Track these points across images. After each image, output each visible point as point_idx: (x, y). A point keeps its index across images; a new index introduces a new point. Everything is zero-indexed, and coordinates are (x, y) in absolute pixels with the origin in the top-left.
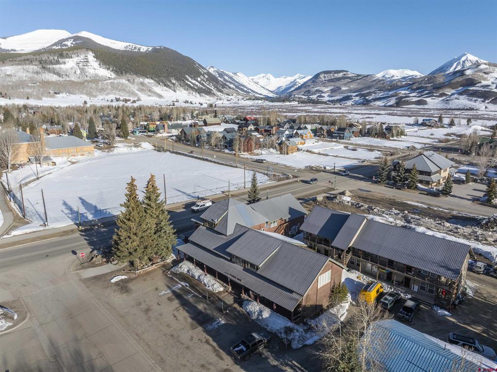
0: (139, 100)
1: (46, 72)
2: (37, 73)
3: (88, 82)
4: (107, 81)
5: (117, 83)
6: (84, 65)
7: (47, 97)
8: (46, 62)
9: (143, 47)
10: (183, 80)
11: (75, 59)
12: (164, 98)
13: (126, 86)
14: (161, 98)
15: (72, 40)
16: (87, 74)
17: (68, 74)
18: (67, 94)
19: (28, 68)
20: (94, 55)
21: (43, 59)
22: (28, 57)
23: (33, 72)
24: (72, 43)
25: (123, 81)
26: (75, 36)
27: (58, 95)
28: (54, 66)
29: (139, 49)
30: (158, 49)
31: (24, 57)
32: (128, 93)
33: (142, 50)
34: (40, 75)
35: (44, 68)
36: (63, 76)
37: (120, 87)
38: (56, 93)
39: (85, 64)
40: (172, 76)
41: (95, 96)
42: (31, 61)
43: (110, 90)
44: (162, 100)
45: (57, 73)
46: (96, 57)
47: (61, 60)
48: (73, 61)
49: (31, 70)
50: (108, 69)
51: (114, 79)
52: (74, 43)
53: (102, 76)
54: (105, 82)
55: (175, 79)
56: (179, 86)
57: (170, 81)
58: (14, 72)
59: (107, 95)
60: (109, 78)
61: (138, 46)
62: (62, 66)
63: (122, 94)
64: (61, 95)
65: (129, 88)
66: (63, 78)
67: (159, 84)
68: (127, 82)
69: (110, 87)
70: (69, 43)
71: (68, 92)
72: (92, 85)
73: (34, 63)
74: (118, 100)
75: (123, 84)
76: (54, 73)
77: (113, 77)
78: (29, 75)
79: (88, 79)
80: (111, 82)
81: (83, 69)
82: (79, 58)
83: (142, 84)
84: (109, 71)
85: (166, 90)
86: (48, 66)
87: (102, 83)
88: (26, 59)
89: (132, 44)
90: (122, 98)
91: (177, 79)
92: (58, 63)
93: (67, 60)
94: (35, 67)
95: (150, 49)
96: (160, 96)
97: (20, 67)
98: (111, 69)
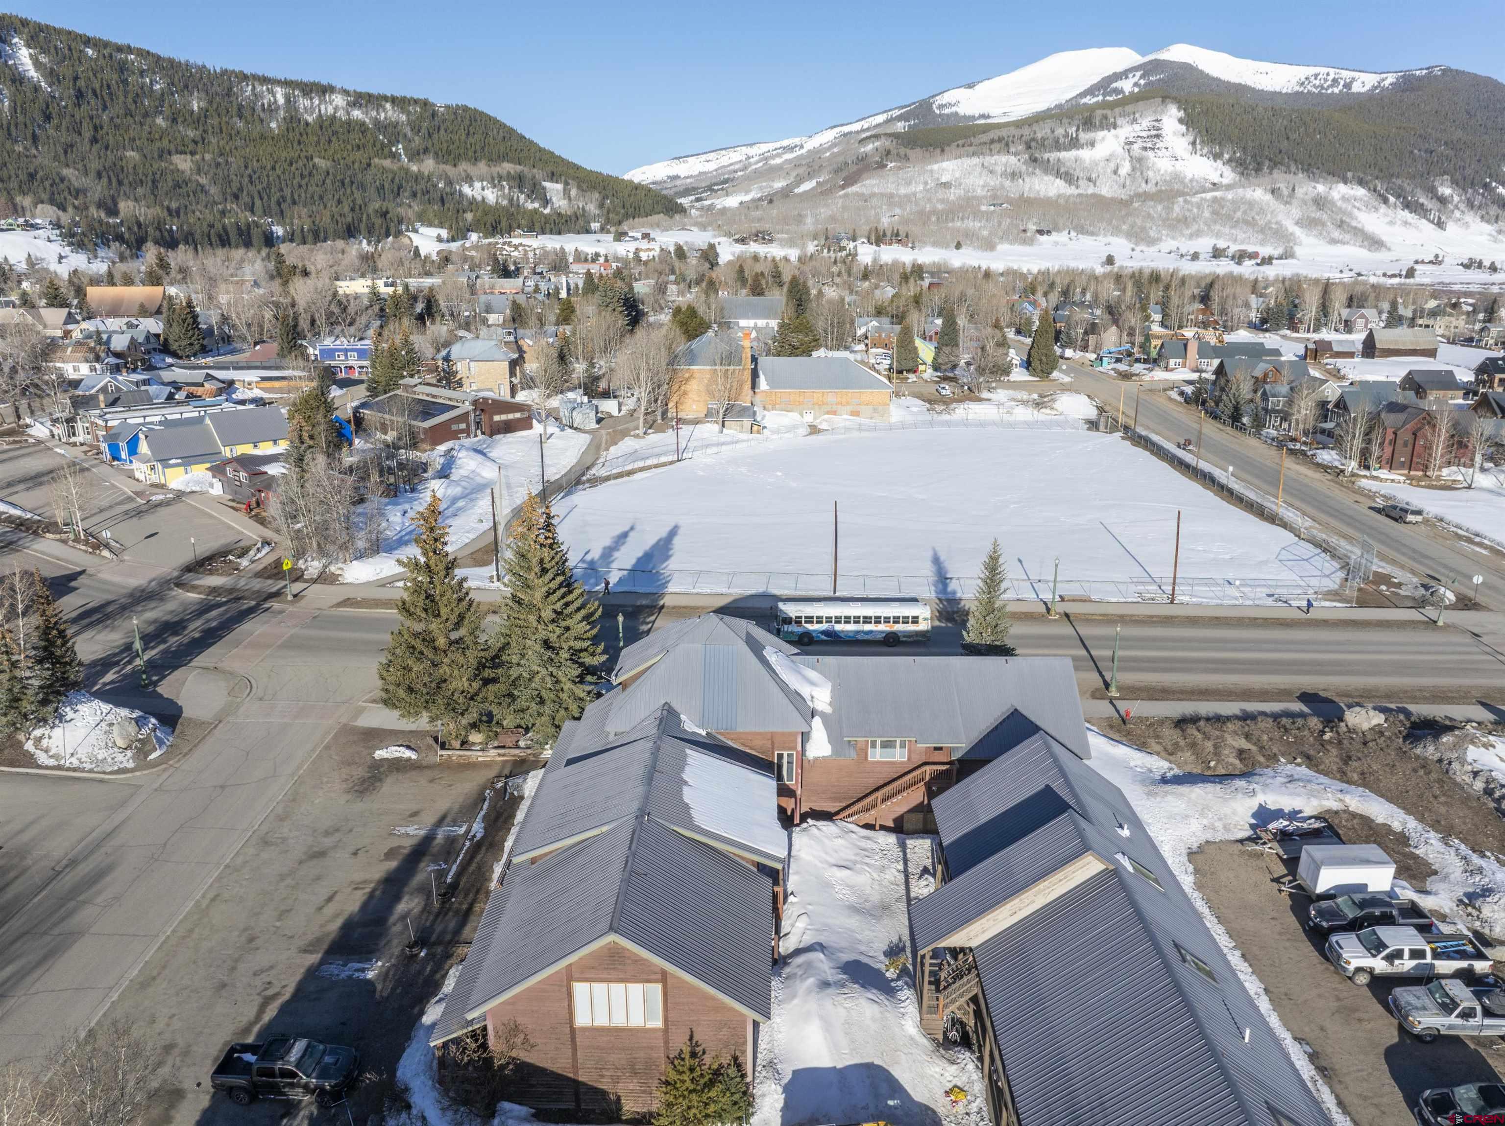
0: (1287, 255)
1: (1037, 171)
2: (1015, 176)
3: (1145, 197)
4: (1203, 195)
5: (1233, 202)
6: (1145, 149)
7: (1012, 242)
8: (1042, 145)
9: (1363, 77)
10: (1486, 186)
11: (1126, 131)
12: (1389, 249)
13: (1262, 211)
14: (1377, 250)
15: (1138, 74)
16: (1150, 174)
17: (1094, 176)
18: (1073, 234)
19: (996, 164)
20: (1181, 114)
21: (1039, 135)
22: (1004, 133)
23: (1004, 174)
24: (1136, 84)
25: (1258, 194)
26: (1150, 62)
27: (1044, 238)
28: (1064, 155)
29: (1348, 86)
30: (1420, 79)
31: (994, 134)
32: (1262, 231)
33: (1356, 88)
34: (1020, 181)
35: (1034, 160)
36: (1080, 182)
37: (1239, 214)
38: (1040, 232)
39: (1149, 145)
40: (1445, 173)
41: (1152, 242)
42: (1007, 145)
43: (1206, 223)
44: (1382, 256)
45: (1066, 173)
46: (1188, 121)
47: (1084, 136)
48: (1117, 137)
49: (999, 169)
50: (1217, 157)
51: (1229, 187)
52: (1142, 82)
53: (1191, 181)
54: (1196, 199)
55: (1455, 183)
56: (1462, 206)
57: (1432, 191)
58: (957, 175)
59: (1191, 237)
60: (1214, 184)
61: (1346, 75)
62: (1085, 154)
63: (1241, 236)
64: (1055, 236)
65: (1269, 217)
66: (1077, 187)
67: (1385, 201)
68: (1268, 197)
69: (1207, 214)
70: (1127, 86)
71: (1075, 229)
72: (1154, 207)
73: (1012, 150)
74: (1217, 254)
75: (1251, 204)
76: (1058, 174)
77: (1225, 181)
78: (993, 182)
79: (1150, 188)
80: (1215, 200)
81: (1140, 160)
82: (1137, 127)
83: (1320, 202)
84: (1219, 163)
85: (1406, 223)
86: (1046, 156)
87: (1185, 201)
88: (996, 138)
89: (1323, 70)
90: (1234, 248)
91: (1461, 183)
92: (1074, 143)
93: (1100, 134)
94: (1013, 159)
95: (1391, 79)
96: (1375, 243)
97: (975, 160)
98: (1226, 156)
